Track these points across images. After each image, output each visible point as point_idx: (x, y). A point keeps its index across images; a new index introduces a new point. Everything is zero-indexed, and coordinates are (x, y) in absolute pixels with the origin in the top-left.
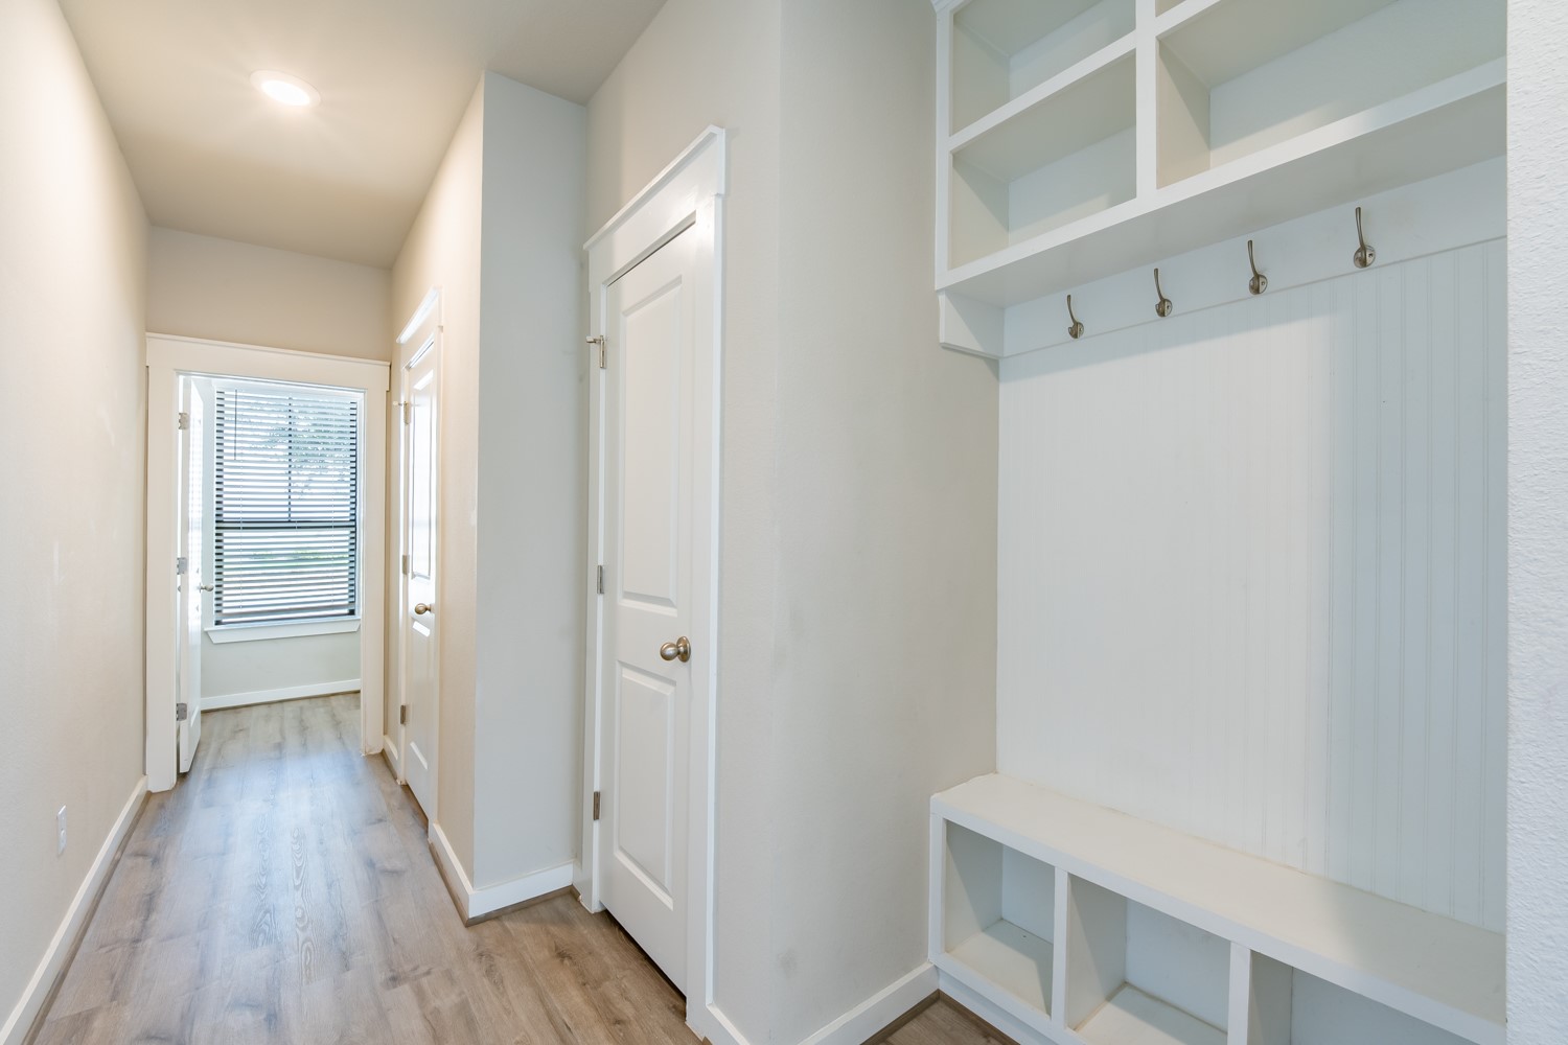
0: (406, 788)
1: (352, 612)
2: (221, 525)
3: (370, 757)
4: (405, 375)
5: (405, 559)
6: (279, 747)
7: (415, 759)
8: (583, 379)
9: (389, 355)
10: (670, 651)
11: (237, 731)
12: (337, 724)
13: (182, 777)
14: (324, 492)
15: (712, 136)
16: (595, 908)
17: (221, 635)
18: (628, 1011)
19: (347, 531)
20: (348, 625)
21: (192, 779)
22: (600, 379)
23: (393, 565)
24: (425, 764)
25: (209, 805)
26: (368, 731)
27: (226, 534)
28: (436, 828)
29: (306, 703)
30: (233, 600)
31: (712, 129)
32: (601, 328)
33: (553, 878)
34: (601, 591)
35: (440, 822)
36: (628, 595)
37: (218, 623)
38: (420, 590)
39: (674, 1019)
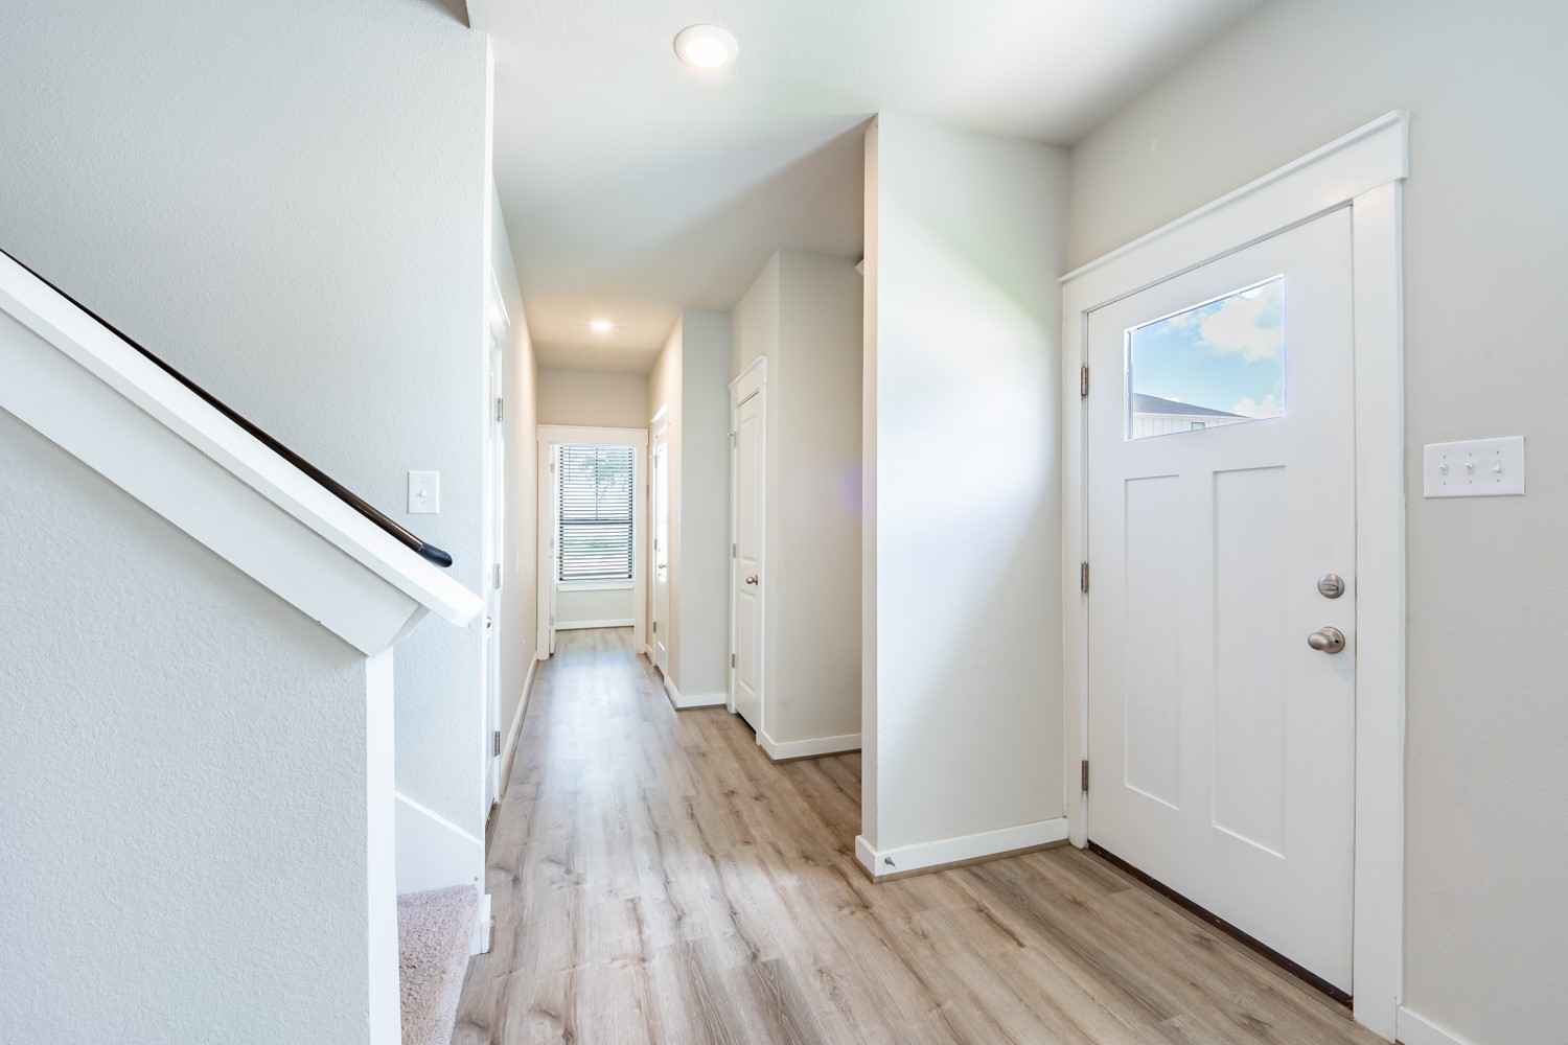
0: (657, 667)
1: (630, 577)
2: (563, 522)
3: (639, 655)
4: (655, 440)
5: (656, 541)
6: (594, 647)
7: (658, 649)
8: (729, 451)
9: (648, 427)
10: (750, 580)
11: (572, 640)
12: (622, 640)
13: (551, 655)
14: (614, 505)
15: (761, 361)
16: (733, 711)
17: (564, 587)
18: (734, 737)
19: (627, 526)
20: (627, 585)
21: (555, 656)
22: (735, 451)
23: (650, 545)
24: (663, 648)
25: (565, 666)
26: (638, 641)
27: (565, 527)
28: (668, 679)
29: (605, 630)
30: (571, 566)
31: (761, 357)
32: (735, 429)
33: (717, 698)
34: (735, 556)
35: (670, 674)
36: (745, 558)
37: (561, 579)
38: (661, 557)
39: (752, 742)
